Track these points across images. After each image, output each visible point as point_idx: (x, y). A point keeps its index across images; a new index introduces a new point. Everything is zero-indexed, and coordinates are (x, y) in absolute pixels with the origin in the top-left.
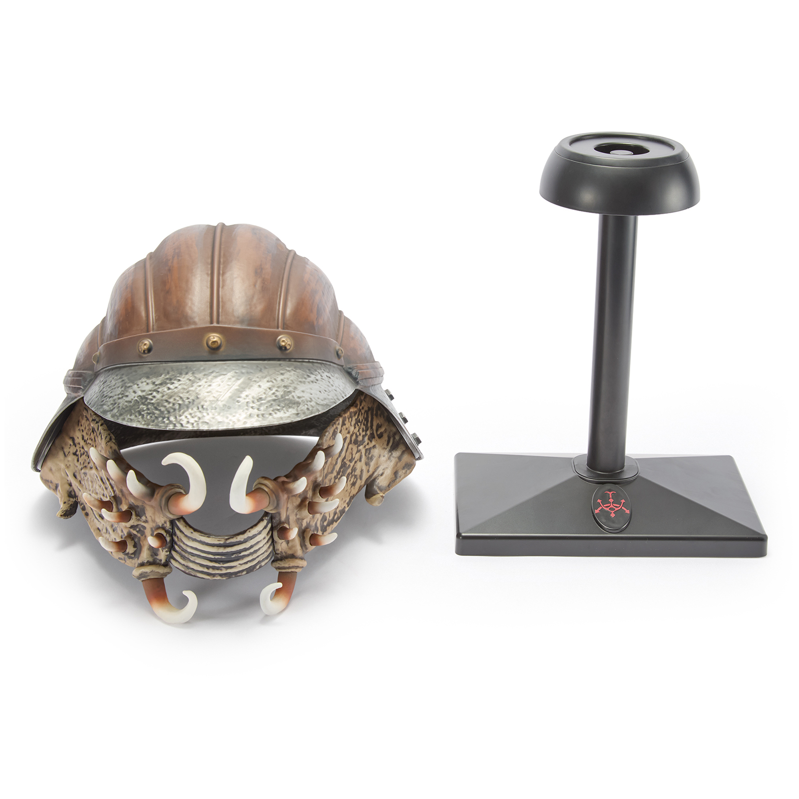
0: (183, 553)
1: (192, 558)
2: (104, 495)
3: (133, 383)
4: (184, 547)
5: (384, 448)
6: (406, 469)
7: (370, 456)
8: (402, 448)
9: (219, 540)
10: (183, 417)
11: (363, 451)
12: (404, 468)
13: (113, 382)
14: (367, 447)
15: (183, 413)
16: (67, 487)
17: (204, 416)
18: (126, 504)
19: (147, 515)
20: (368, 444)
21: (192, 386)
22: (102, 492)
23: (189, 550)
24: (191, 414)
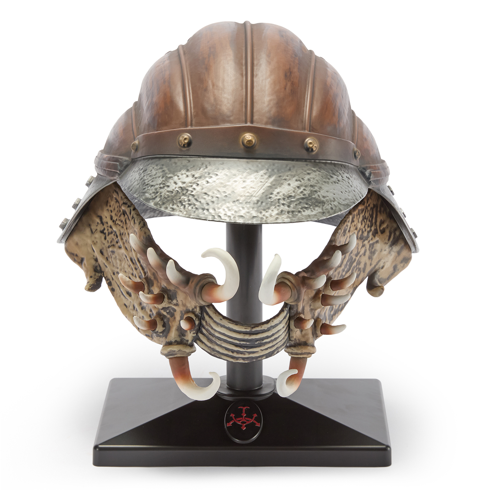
0: (211, 337)
1: (219, 342)
2: (132, 274)
3: (173, 174)
4: (212, 331)
5: (386, 243)
6: (403, 263)
7: (373, 250)
8: (401, 244)
9: (245, 328)
10: (221, 210)
11: (368, 246)
12: (401, 262)
13: (154, 172)
14: (371, 242)
15: (221, 206)
16: (93, 262)
17: (240, 210)
18: (158, 287)
19: (178, 299)
20: (372, 239)
21: (229, 181)
22: (131, 272)
23: (217, 334)
24: (228, 207)
